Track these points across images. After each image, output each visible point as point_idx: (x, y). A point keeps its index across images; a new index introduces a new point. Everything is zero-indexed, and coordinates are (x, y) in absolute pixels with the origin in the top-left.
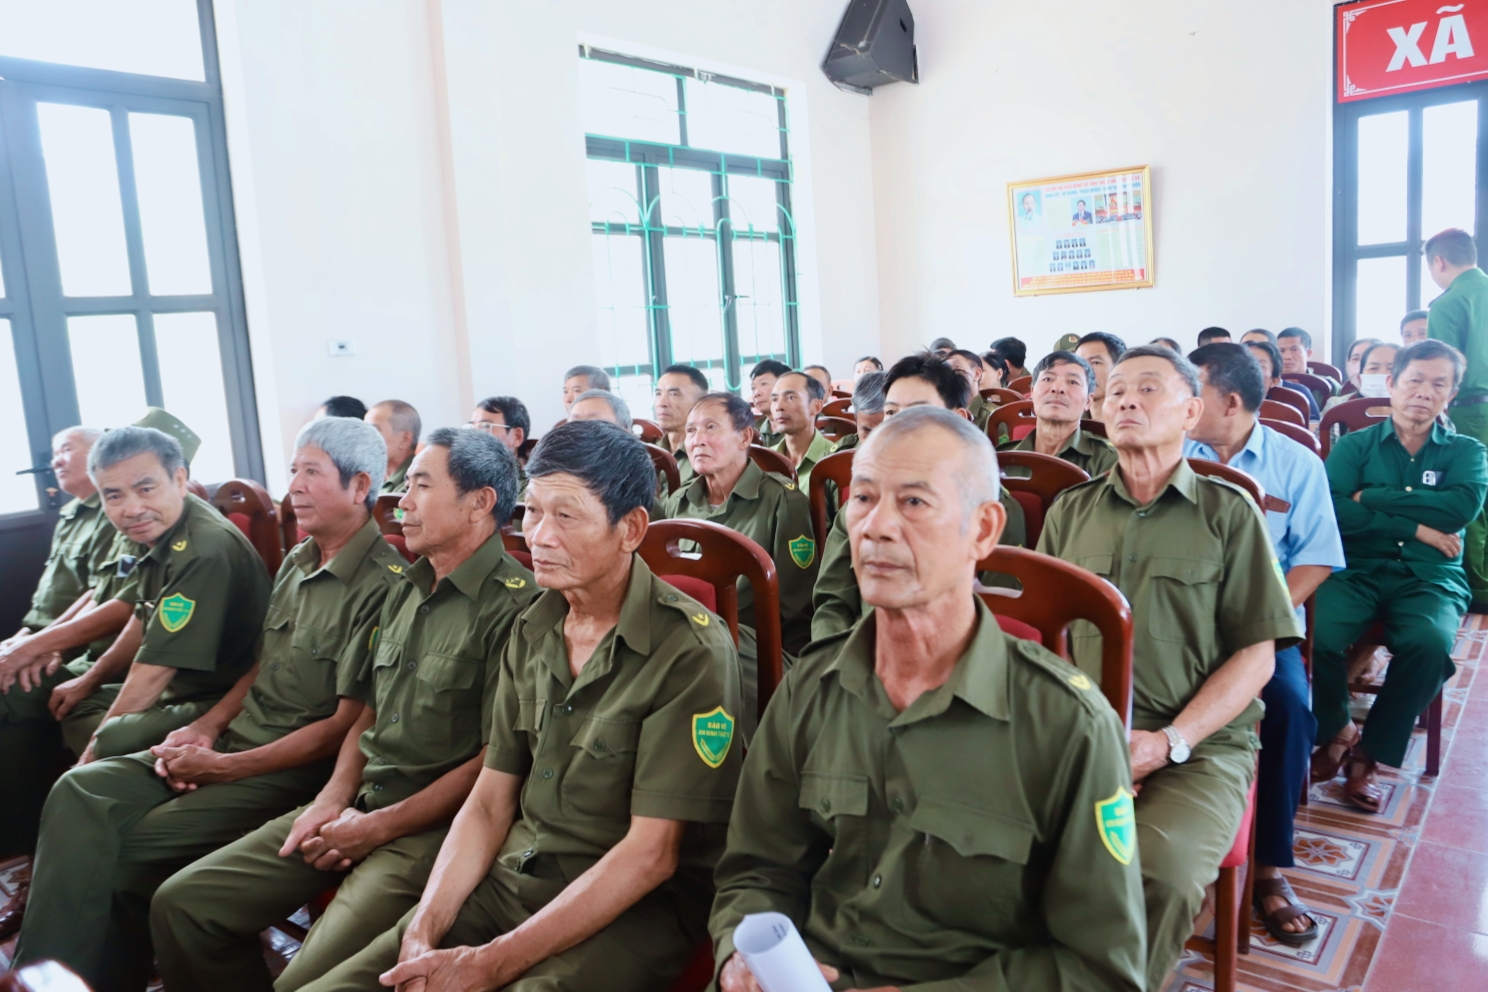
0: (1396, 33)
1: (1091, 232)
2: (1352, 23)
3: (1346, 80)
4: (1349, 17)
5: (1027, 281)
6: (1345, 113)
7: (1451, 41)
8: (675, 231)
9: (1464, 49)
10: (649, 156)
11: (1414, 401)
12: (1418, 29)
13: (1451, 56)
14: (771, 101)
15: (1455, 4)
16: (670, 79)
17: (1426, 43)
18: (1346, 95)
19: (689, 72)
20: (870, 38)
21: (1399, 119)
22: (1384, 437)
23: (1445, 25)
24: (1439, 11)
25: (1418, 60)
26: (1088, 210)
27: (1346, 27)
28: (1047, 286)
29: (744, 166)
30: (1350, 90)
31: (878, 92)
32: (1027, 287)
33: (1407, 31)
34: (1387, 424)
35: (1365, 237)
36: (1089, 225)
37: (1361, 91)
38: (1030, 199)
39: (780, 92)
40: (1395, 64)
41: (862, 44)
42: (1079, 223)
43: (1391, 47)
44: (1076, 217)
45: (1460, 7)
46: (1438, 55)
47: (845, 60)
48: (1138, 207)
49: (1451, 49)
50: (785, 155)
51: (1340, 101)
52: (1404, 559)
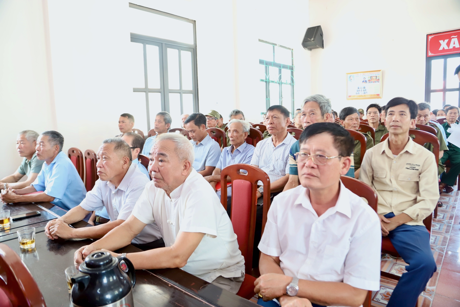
0: (441, 42)
1: (367, 85)
2: (431, 39)
3: (429, 52)
4: (430, 37)
5: (350, 96)
6: (429, 59)
7: (454, 44)
8: (273, 82)
9: (457, 46)
10: (268, 64)
11: (451, 117)
12: (446, 41)
13: (454, 47)
14: (290, 51)
15: (455, 36)
16: (272, 46)
17: (448, 44)
18: (429, 55)
19: (276, 45)
20: (314, 38)
21: (442, 61)
22: (446, 125)
23: (453, 40)
24: (452, 37)
25: (446, 48)
26: (366, 80)
27: (429, 40)
28: (355, 98)
29: (285, 67)
30: (430, 54)
31: (313, 50)
32: (350, 98)
33: (444, 41)
34: (446, 123)
35: (433, 88)
36: (366, 83)
37: (433, 54)
38: (351, 77)
39: (292, 50)
40: (441, 49)
41: (312, 39)
42: (364, 83)
43: (440, 45)
44: (363, 81)
45: (457, 36)
46: (451, 47)
47: (308, 43)
48: (379, 80)
49: (454, 45)
50: (293, 65)
51: (427, 57)
52: (453, 148)
